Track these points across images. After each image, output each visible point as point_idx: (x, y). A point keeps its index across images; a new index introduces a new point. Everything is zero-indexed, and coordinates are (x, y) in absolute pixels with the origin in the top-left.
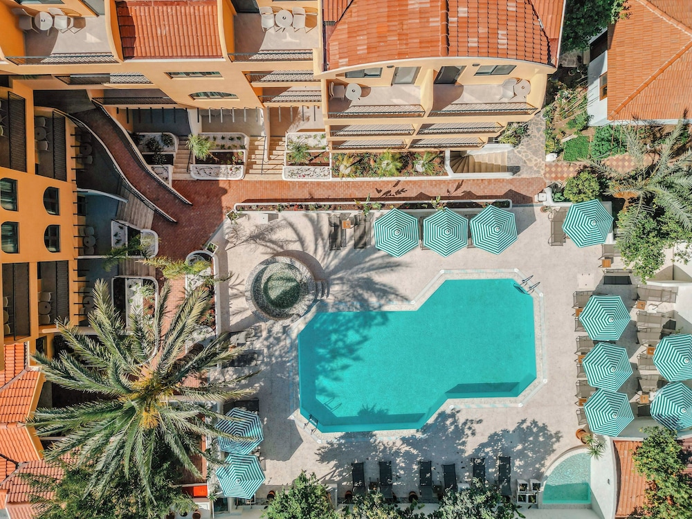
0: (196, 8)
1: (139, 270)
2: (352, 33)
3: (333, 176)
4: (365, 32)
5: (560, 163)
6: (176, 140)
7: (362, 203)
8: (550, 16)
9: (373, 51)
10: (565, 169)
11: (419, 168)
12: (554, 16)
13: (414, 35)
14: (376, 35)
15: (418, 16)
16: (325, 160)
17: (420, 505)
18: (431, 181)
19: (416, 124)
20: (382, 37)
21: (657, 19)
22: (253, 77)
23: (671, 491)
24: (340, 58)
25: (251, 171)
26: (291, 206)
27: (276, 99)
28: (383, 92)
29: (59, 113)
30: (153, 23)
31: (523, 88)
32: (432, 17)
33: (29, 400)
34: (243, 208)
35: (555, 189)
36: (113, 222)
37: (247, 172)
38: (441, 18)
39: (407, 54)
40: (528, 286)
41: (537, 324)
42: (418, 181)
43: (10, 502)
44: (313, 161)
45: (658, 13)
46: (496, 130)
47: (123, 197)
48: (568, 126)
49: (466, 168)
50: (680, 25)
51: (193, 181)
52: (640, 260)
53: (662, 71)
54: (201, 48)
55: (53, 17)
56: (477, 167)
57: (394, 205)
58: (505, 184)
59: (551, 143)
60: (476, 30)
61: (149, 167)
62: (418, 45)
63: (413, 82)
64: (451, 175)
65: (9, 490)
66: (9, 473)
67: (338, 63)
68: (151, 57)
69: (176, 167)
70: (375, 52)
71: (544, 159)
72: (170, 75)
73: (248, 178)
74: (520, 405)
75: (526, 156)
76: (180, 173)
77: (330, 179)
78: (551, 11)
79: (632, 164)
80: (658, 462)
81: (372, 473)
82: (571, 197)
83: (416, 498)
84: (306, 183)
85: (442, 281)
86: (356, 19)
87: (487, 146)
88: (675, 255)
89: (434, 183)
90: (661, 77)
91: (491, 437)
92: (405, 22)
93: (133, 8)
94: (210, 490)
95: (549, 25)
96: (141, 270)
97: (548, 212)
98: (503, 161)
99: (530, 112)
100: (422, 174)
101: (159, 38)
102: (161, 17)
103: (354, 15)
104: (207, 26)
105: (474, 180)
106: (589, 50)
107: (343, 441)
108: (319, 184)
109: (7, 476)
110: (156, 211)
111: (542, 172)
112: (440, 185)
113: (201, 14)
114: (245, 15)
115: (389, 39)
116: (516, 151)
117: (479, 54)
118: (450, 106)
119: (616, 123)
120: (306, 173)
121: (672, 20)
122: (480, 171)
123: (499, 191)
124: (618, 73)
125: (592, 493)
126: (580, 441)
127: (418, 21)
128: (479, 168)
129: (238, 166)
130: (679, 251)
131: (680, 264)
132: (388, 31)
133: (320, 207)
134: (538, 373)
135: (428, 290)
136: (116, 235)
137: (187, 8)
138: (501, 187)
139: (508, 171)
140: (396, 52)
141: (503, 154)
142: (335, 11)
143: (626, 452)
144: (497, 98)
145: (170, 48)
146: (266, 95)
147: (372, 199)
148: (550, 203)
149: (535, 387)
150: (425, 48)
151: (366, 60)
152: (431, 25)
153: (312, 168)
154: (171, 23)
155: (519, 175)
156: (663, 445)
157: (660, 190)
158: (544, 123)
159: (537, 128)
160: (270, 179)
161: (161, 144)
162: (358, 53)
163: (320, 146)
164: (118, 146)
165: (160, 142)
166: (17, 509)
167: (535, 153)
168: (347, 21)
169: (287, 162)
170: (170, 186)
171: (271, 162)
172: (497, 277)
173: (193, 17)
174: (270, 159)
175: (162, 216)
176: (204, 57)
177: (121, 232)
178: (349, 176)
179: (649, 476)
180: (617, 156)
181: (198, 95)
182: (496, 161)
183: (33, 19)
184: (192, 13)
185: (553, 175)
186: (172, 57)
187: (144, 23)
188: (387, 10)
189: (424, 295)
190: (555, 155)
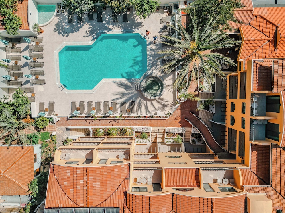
0: (173, 185)
1: (205, 95)
2: (119, 176)
3: (133, 128)
4: (115, 176)
5: (51, 131)
6: (190, 142)
7: (123, 118)
8: (53, 180)
9: (112, 169)
10: (49, 129)
11: (102, 131)
12: (51, 180)
13: (98, 174)
14: (111, 175)
15: (97, 181)
16: (136, 134)
17: (102, 5)
18: (97, 126)
19: (101, 146)
20: (109, 174)
21: (17, 180)
22: (158, 162)
23: (7, 11)
24: (124, 167)
25: (163, 130)
26: (148, 118)
27: (153, 155)
28: (111, 156)
29: (230, 152)
30: (188, 180)
31: (63, 157)
32: (92, 180)
33: (243, 49)
34: (166, 117)
35: (53, 122)
36: (214, 113)
37: (165, 130)
38: (89, 180)
39: (100, 168)
40: (62, 87)
41: (59, 73)
42: (102, 126)
43: (252, 10)
44: (141, 133)
45: (17, 183)
46: (73, 143)
47: (211, 122)
48: (48, 145)
49: (85, 130)
50: (9, 178)
51: (184, 127)
52: (21, 96)
53: (15, 163)
54: (172, 172)
55: (222, 183)
56: (81, 130)
57: (111, 117)
58: (71, 124)
59: (54, 139)
60: (78, 176)
61: (200, 132)
62: (97, 171)
63: (101, 160)
64: (90, 128)
65: (252, 15)
66: (252, 21)
67: (125, 166)
68: (189, 169)
69: (190, 132)
70: (111, 169)
71: (57, 133)
72: (186, 163)
73: (164, 128)
74: (64, 43)
75: (63, 134)
76: (189, 130)
77: (134, 127)
78: (52, 182)
79: (24, 131)
80: (13, 22)
81: (120, 17)
82: (46, 119)
83: (104, 8)
84: (143, 126)
85: (94, 89)
86: (118, 180)
87: (77, 138)
88: (8, 98)
89: (97, 125)
90: (15, 161)
91: (78, 30)
92: (101, 179)
93: (194, 185)
94: (180, 12)
95: (53, 177)
96: (204, 95)
97: (55, 114)
98: (72, 133)
99: (60, 149)
100: (101, 128)
101: (186, 175)
102: (185, 182)
103: (119, 181)
104: (170, 179)
105: (82, 126)
106: (41, 171)
107: (133, 30)
108: (139, 125)
109: (253, 20)
110: (198, 117)
111: (57, 128)
112: (94, 124)
113: (171, 183)
114: (158, 183)
115: (107, 173)
116: (67, 136)
117: (76, 168)
118: (89, 151)
119: (31, 145)
120: (143, 129)
121: (12, 180)
122: (80, 129)
123: (73, 122)
124: (30, 163)
125: (37, 9)
126: (42, 29)
127: (97, 179)
128: (80, 130)
129: (167, 132)
130: (7, 99)
131: (6, 94)
132: (107, 176)
133: (138, 117)
134: (58, 55)
135: (99, 86)
136: (214, 108)
137: (176, 185)
138: (72, 123)
139: (70, 129)
140: (104, 169)
141: (72, 135)
142: (125, 183)
143: (25, 25)
144: (72, 154)
145: (183, 172)
146: (156, 157)
147: (120, 119)
148: (54, 117)
149: (59, 49)
150: (94, 170)
151: (115, 167)
152: (92, 178)
153: (141, 131)
154: (182, 180)
155: (65, 127)
156: (11, 28)
157: (14, 122)
158: (57, 146)
159: (59, 144)
160: (156, 127)
161: (196, 140)
162: (117, 169)
163: (138, 139)
164: (210, 140)
165: (196, 141)
166: (249, 8)
167: (60, 135)
168: (121, 180)
169: (150, 133)
170: (192, 125)
171: (156, 133)
172: (74, 91)
173: (174, 182)
174: (157, 134)
175: (195, 115)
176: (171, 169)
177: (211, 109)
178: (128, 128)
179: (16, 16)
180: (30, 134)
181: (180, 157)
182: (74, 133)
183: (229, 182)
184: (174, 183)
185: (53, 127)
186: (182, 169)
187: (191, 180)
188: (107, 183)
189: (101, 84)
190: (52, 134)
